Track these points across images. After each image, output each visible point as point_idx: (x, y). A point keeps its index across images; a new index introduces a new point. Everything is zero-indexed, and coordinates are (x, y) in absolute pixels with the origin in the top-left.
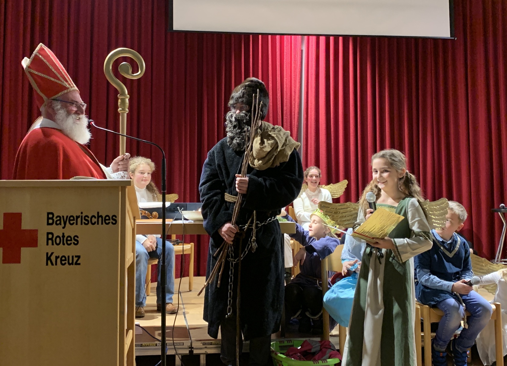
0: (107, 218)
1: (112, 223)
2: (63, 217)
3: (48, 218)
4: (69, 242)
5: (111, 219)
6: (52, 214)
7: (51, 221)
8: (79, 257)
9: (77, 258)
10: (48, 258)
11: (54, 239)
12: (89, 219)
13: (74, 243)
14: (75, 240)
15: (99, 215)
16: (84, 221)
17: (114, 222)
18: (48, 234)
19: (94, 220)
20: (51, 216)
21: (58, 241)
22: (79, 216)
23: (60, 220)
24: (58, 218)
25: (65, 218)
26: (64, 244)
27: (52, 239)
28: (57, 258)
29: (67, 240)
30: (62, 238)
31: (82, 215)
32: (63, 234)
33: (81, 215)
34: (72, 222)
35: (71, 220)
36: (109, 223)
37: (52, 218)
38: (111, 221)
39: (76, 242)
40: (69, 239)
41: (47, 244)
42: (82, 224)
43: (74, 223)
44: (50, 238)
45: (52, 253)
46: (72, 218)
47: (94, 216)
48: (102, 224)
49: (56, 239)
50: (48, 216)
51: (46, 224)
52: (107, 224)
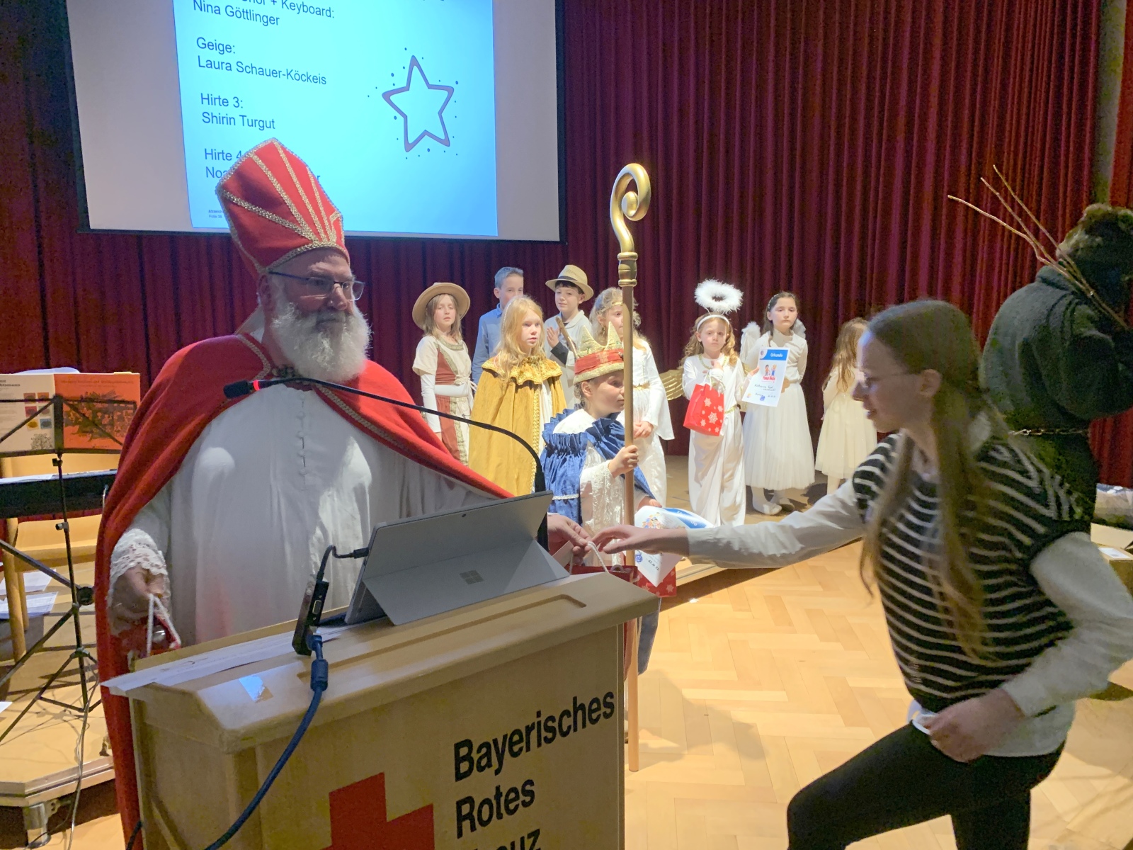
0: (595, 706)
1: (605, 713)
2: (495, 741)
3: (459, 760)
4: (512, 806)
5: (602, 706)
6: (468, 743)
7: (464, 767)
8: (535, 834)
9: (532, 839)
11: (475, 814)
12: (556, 725)
13: (525, 804)
14: (527, 792)
15: (578, 705)
16: (544, 734)
17: (608, 711)
18: (459, 804)
19: (567, 722)
20: (464, 751)
21: (485, 817)
22: (534, 724)
23: (488, 754)
24: (484, 750)
25: (500, 746)
26: (500, 816)
27: (469, 816)
29: (507, 802)
30: (494, 802)
31: (539, 719)
32: (498, 788)
33: (536, 720)
34: (516, 749)
35: (515, 742)
36: (599, 716)
37: (468, 758)
38: (603, 709)
39: (528, 799)
40: (512, 795)
41: (460, 834)
42: (539, 745)
43: (521, 749)
44: (466, 815)
46: (516, 738)
47: (566, 713)
48: (584, 726)
49: (480, 812)
50: (457, 753)
51: (454, 778)
52: (594, 721)
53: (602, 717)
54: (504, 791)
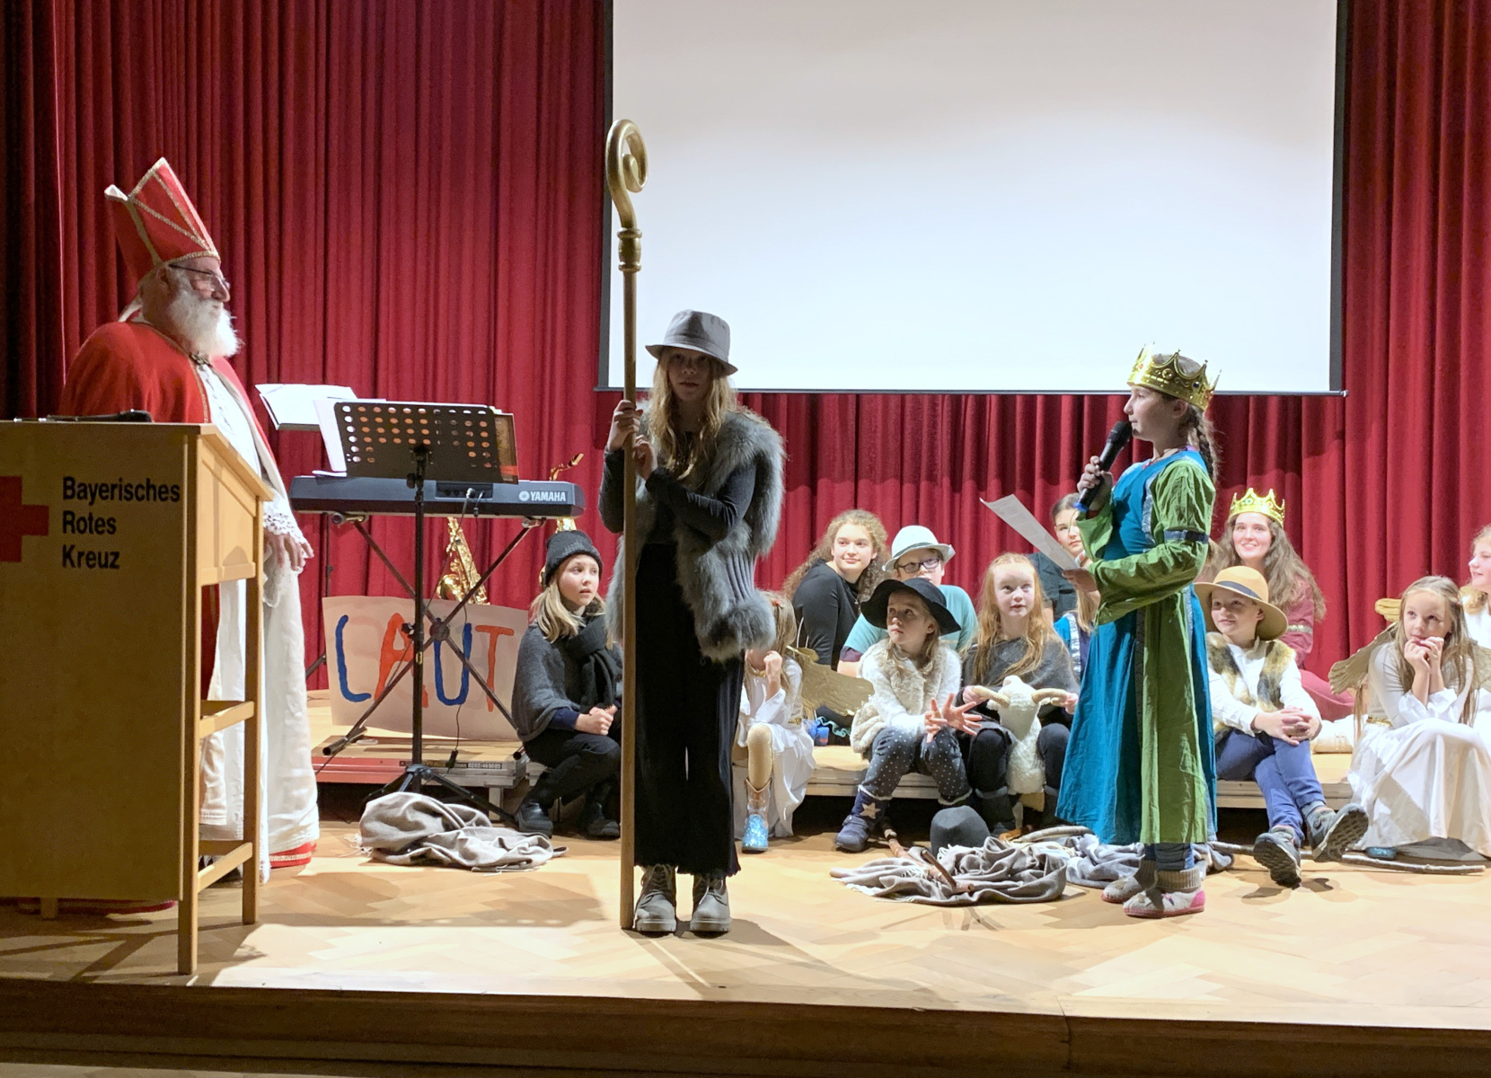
1: (173, 498)
2: (90, 486)
3: (66, 488)
4: (100, 529)
5: (170, 492)
6: (72, 480)
7: (69, 492)
8: (116, 555)
9: (113, 557)
10: (67, 555)
11: (75, 524)
12: (133, 491)
13: (109, 532)
14: (110, 526)
15: (152, 482)
16: (124, 493)
17: (175, 497)
18: (66, 513)
19: (141, 492)
20: (69, 483)
21: (82, 527)
22: (116, 486)
23: (85, 491)
24: (82, 488)
25: (93, 489)
26: (91, 532)
27: (71, 523)
28: (81, 554)
29: (97, 526)
30: (88, 522)
31: (121, 483)
32: (91, 514)
33: (119, 483)
34: (104, 494)
35: (104, 491)
36: (166, 499)
37: (72, 487)
38: (170, 494)
39: (112, 530)
40: (100, 523)
41: (65, 531)
42: (120, 498)
43: (107, 497)
44: (69, 521)
45: (73, 547)
46: (104, 488)
47: (140, 486)
48: (155, 499)
49: (78, 522)
50: (65, 483)
51: (62, 496)
52: (163, 500)
53: (169, 501)
54: (95, 518)
